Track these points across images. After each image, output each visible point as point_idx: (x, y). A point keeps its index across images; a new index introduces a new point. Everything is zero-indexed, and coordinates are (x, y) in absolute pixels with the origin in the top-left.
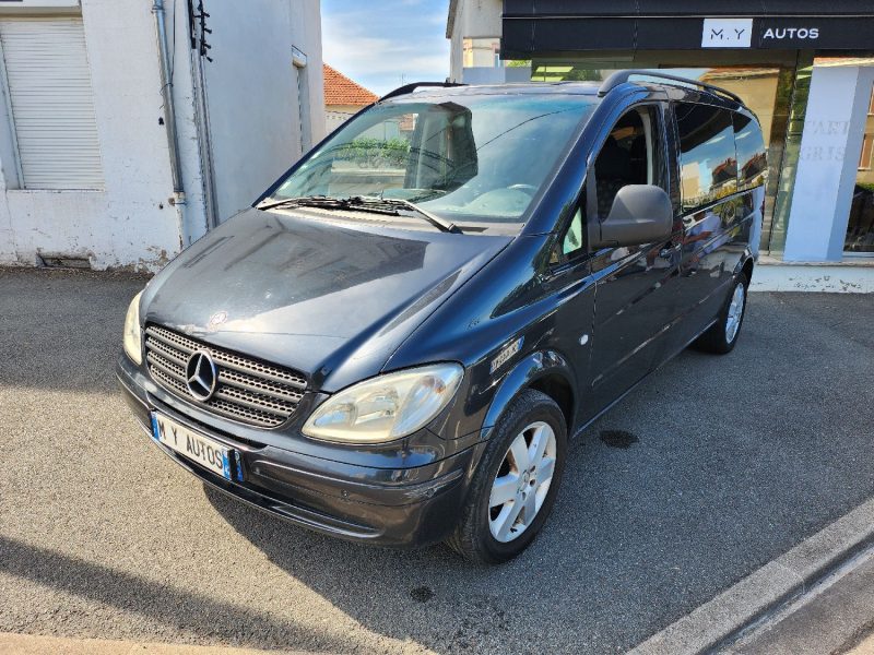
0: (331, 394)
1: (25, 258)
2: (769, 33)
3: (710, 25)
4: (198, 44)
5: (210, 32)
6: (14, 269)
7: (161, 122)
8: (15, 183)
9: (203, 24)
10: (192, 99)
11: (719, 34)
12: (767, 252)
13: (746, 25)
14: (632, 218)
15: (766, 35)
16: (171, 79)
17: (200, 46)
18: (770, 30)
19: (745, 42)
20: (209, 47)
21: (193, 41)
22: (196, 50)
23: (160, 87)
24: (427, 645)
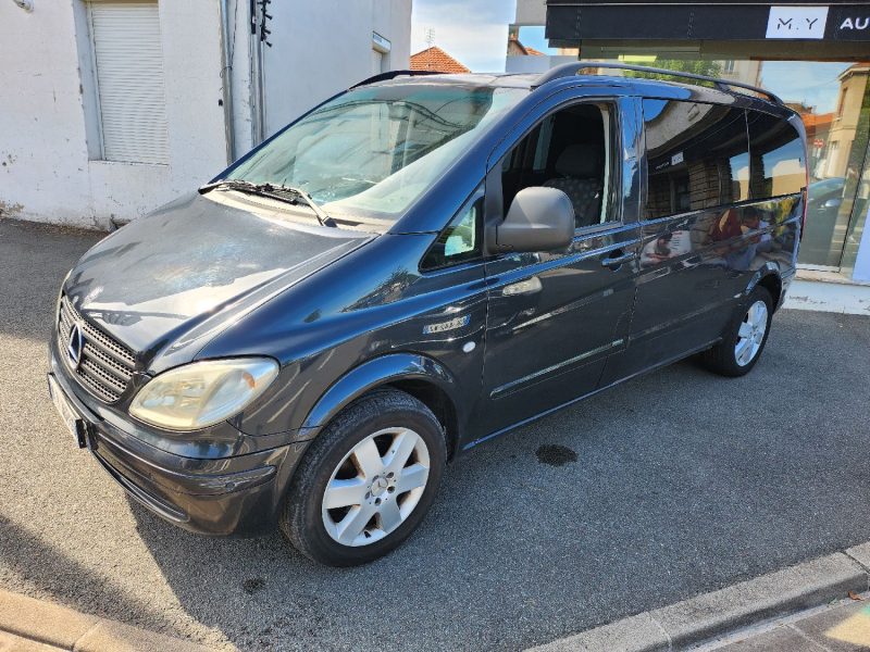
0: (153, 377)
1: (101, 223)
2: (847, 23)
3: (777, 13)
4: (258, 30)
5: (270, 18)
6: (90, 231)
7: (220, 103)
8: (97, 155)
9: (264, 11)
10: (248, 83)
11: (788, 23)
12: (837, 269)
13: (821, 14)
14: (526, 221)
15: (844, 25)
16: (231, 62)
17: (260, 31)
18: (848, 20)
19: (818, 32)
20: (269, 33)
21: (253, 27)
22: (255, 36)
23: (220, 69)
24: (230, 637)
